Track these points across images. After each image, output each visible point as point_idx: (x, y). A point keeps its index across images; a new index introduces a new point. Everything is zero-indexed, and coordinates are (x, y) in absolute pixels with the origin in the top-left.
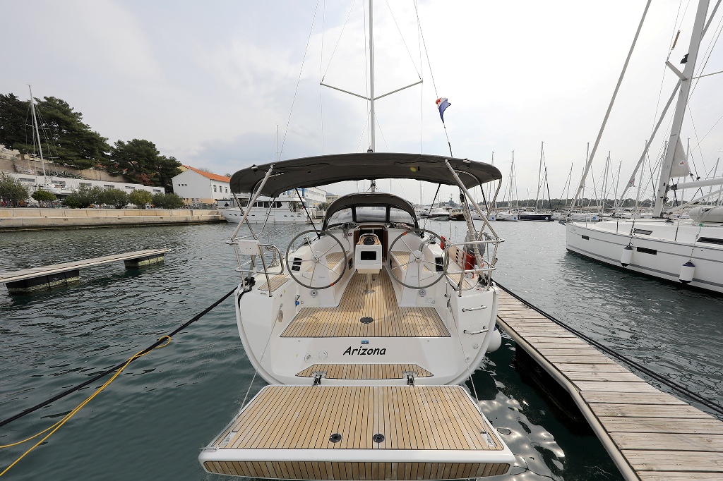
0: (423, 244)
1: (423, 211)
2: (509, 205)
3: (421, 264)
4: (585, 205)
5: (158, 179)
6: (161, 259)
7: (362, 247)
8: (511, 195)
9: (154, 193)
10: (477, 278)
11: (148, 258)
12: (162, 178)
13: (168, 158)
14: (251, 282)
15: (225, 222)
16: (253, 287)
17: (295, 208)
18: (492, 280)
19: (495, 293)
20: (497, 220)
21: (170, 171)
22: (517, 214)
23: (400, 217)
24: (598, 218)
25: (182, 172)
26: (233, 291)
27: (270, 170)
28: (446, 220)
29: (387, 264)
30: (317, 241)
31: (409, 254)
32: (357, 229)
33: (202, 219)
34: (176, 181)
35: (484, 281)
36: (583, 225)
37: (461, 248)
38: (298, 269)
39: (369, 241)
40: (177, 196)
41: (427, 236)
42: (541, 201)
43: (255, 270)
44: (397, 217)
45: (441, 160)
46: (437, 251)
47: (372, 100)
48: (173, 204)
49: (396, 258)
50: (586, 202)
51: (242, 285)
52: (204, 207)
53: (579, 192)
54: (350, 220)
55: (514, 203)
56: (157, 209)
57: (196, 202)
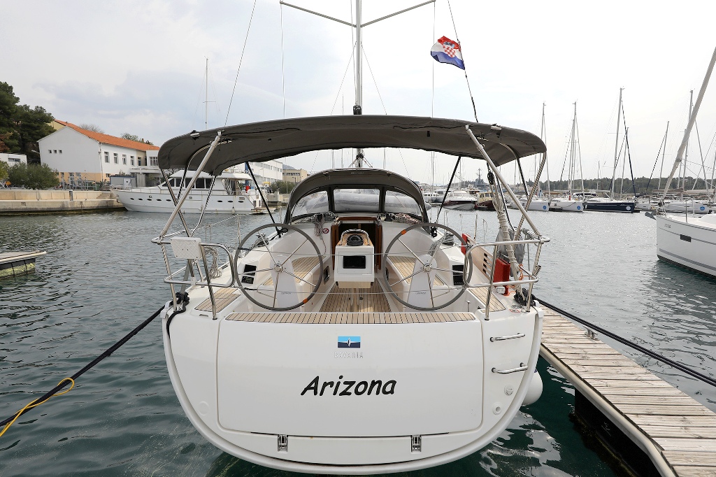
0: (434, 246)
1: (434, 195)
2: (570, 186)
3: (432, 274)
4: (688, 187)
5: (16, 142)
6: (30, 266)
7: (344, 249)
8: (572, 172)
9: (11, 164)
10: (512, 294)
11: (12, 264)
12: (23, 140)
13: (32, 108)
14: (183, 299)
15: (122, 210)
16: (187, 307)
17: (234, 189)
18: (533, 298)
19: (537, 315)
20: (552, 210)
21: (35, 128)
22: (581, 201)
23: (400, 205)
24: (707, 209)
25: (55, 130)
26: (159, 312)
27: (217, 138)
28: (471, 210)
29: (382, 274)
30: (277, 240)
31: (414, 260)
32: (336, 222)
33: (87, 205)
34: (45, 144)
35: (523, 299)
36: (681, 218)
37: (490, 251)
38: (251, 281)
39: (353, 241)
40: (47, 168)
41: (441, 234)
42: (619, 180)
43: (193, 280)
44: (395, 205)
45: (460, 125)
46: (455, 255)
47: (359, 26)
48: (41, 181)
49: (396, 267)
50: (690, 183)
51: (172, 304)
52: (90, 186)
53: (675, 167)
54: (325, 209)
55: (577, 183)
56: (16, 190)
57: (76, 178)
